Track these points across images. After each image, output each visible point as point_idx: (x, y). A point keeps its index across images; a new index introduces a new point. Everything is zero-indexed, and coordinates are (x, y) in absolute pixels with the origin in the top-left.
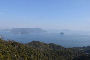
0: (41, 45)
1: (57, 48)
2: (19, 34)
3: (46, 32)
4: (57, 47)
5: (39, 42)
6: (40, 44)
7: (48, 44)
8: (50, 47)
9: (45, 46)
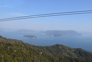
0: (64, 50)
1: (84, 55)
2: (52, 36)
3: (81, 35)
4: (84, 53)
5: (63, 46)
6: (63, 48)
7: (74, 49)
8: (75, 52)
9: (68, 51)
